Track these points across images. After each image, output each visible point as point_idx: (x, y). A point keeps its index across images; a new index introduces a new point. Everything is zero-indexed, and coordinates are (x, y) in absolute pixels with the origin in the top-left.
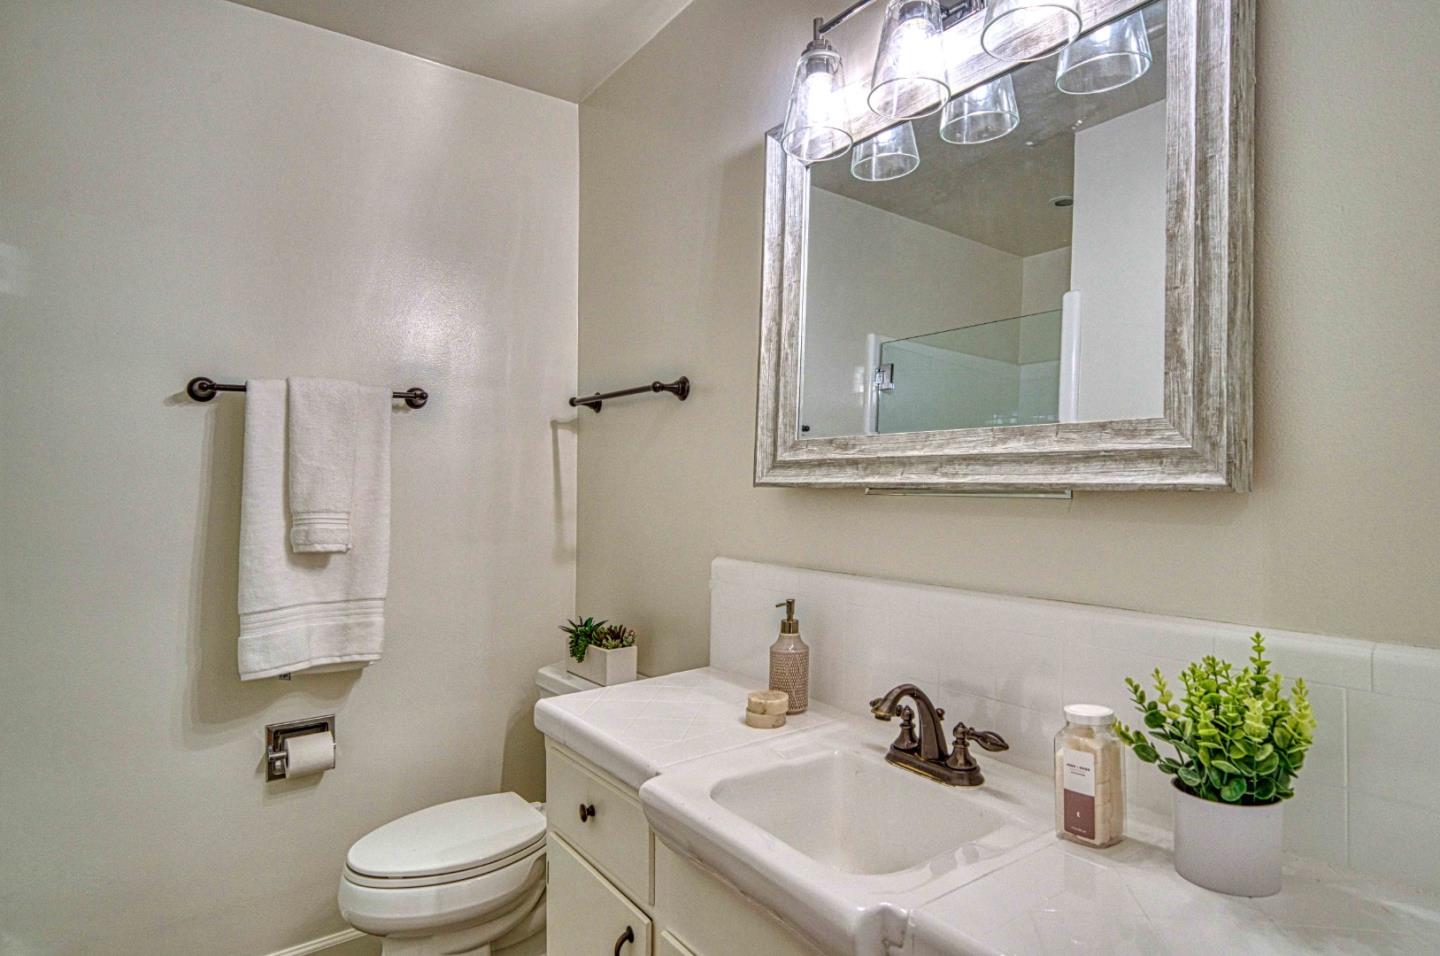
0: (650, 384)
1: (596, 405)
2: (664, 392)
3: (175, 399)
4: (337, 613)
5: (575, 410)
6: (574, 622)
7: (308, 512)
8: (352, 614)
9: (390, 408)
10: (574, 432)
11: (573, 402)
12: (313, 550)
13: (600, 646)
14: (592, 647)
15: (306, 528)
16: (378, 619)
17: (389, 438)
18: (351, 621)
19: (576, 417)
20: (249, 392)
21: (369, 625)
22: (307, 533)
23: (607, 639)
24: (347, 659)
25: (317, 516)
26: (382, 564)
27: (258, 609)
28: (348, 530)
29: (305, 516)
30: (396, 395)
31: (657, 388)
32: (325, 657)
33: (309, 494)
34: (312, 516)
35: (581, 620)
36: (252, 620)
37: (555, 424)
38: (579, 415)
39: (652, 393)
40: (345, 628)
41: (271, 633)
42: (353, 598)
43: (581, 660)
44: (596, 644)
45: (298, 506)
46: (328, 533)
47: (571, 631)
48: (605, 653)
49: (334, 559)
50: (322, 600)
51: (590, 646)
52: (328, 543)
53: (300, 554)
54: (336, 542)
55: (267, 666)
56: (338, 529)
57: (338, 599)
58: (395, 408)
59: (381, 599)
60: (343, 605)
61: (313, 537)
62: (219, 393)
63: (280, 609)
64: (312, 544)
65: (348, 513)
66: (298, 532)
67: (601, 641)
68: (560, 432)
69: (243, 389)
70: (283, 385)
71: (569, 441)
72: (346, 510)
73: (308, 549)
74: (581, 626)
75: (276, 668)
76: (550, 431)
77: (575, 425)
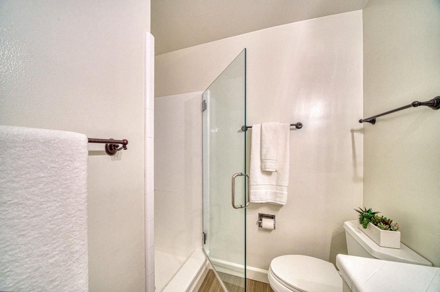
0: (410, 103)
1: (373, 121)
2: (421, 107)
3: (239, 131)
4: (275, 188)
5: (362, 125)
6: (362, 209)
7: (265, 160)
8: (278, 190)
9: (289, 129)
10: (362, 134)
11: (361, 121)
12: (266, 170)
13: (376, 225)
14: (371, 224)
15: (264, 164)
16: (285, 193)
17: (289, 138)
18: (278, 191)
19: (363, 127)
20: (252, 128)
21: (282, 194)
22: (265, 165)
23: (380, 224)
24: (276, 202)
25: (267, 161)
26: (287, 176)
27: (253, 184)
28: (276, 165)
29: (265, 161)
30: (291, 125)
31: (415, 104)
32: (272, 200)
33: (266, 155)
34: (266, 161)
35: (365, 209)
36: (253, 187)
37: (352, 131)
38: (364, 126)
39: (412, 108)
40: (276, 193)
41: (256, 191)
42: (278, 185)
43: (365, 227)
44: (373, 223)
45: (263, 158)
46: (271, 166)
47: (361, 213)
48: (380, 231)
49: (273, 173)
50: (270, 184)
51: (370, 223)
52: (270, 169)
53: (264, 171)
54: (272, 169)
55: (255, 200)
56: (273, 165)
57: (274, 184)
58: (291, 129)
59: (286, 187)
60: (276, 186)
61: (266, 167)
62: (248, 129)
63: (259, 185)
64: (266, 168)
65: (276, 160)
66: (263, 165)
67: (377, 223)
68: (355, 134)
69: (251, 127)
70: (260, 125)
71: (359, 138)
72: (276, 159)
73: (265, 170)
74: (365, 212)
75: (258, 201)
76: (350, 134)
77: (362, 131)
